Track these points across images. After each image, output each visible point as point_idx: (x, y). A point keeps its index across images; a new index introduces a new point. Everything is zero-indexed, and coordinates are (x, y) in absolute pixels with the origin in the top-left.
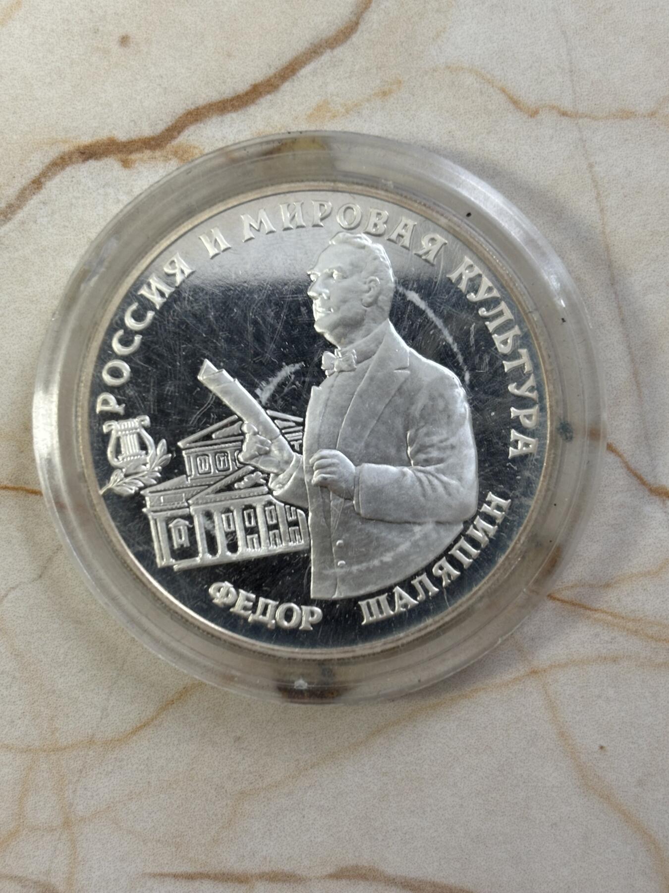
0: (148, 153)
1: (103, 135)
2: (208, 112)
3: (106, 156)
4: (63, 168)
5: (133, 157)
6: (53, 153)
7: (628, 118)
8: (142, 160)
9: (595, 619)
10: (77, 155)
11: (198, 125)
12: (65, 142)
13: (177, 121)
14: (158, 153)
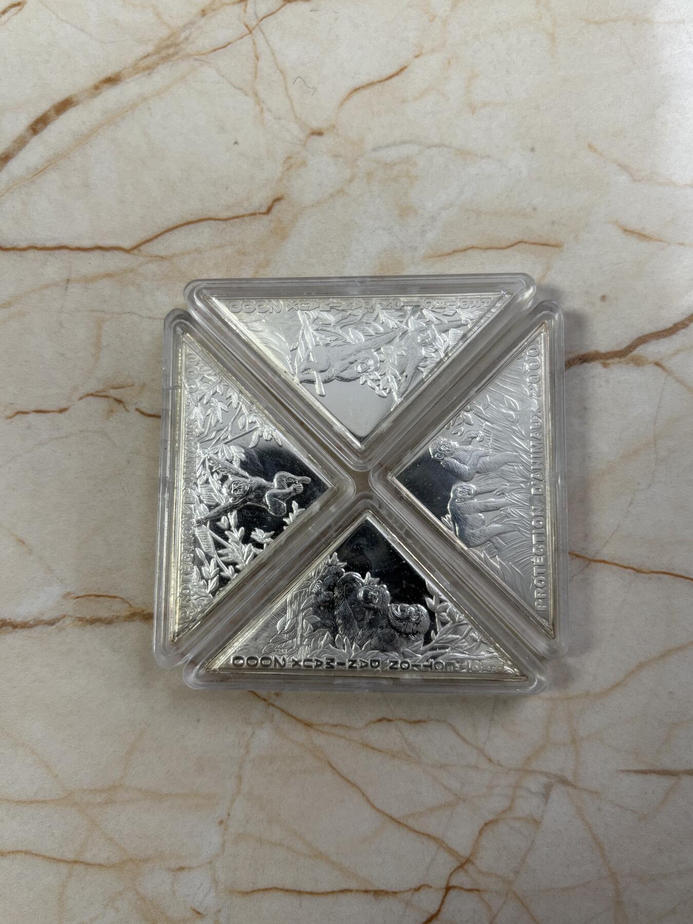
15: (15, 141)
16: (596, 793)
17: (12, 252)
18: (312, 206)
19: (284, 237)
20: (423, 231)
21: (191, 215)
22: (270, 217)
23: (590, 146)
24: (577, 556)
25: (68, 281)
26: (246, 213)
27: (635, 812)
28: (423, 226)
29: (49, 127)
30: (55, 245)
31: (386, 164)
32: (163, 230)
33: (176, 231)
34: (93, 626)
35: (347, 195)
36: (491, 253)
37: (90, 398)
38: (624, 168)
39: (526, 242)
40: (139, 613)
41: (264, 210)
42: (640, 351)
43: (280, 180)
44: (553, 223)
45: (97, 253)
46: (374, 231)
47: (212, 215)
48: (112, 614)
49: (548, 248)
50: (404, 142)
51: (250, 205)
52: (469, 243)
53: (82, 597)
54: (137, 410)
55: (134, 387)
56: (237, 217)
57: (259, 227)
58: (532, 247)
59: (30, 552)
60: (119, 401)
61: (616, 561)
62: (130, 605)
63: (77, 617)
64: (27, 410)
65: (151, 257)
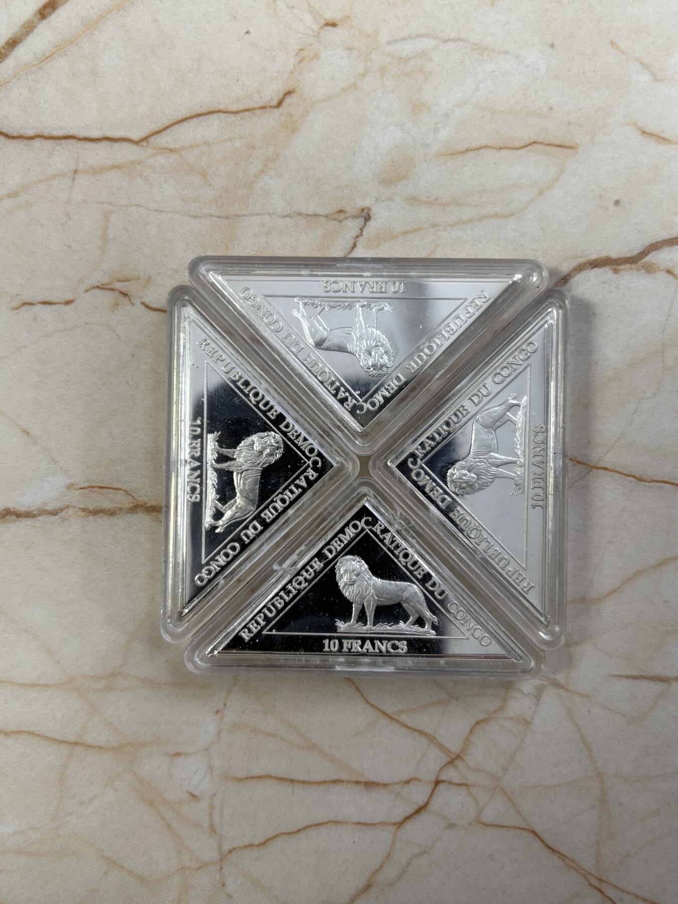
0: (628, 266)
1: (604, 254)
2: (663, 245)
3: (604, 267)
4: (580, 272)
5: (620, 267)
6: (575, 263)
8: (624, 269)
10: (588, 265)
11: (657, 252)
12: (581, 257)
13: (645, 249)
14: (634, 266)
15: (23, 26)
16: (587, 696)
17: (19, 140)
18: (324, 100)
19: (294, 131)
20: (437, 128)
21: (201, 107)
22: (280, 110)
23: (612, 43)
24: (579, 463)
25: (76, 171)
26: (257, 106)
27: (624, 716)
28: (436, 123)
29: (57, 11)
30: (62, 135)
31: (401, 58)
32: (172, 122)
33: (185, 124)
34: (96, 517)
35: (360, 89)
36: (505, 153)
37: (97, 291)
38: (647, 67)
39: (540, 143)
40: (141, 506)
41: (275, 103)
42: (651, 258)
43: (292, 72)
44: (569, 124)
45: (105, 144)
46: (386, 127)
47: (222, 107)
48: (115, 505)
49: (563, 149)
50: (418, 36)
51: (261, 98)
52: (483, 142)
53: (85, 488)
54: (143, 303)
55: (140, 281)
56: (247, 110)
57: (270, 120)
58: (546, 147)
59: (35, 442)
60: (125, 294)
61: (618, 469)
62: (133, 497)
63: (80, 508)
64: (34, 302)
65: (160, 149)
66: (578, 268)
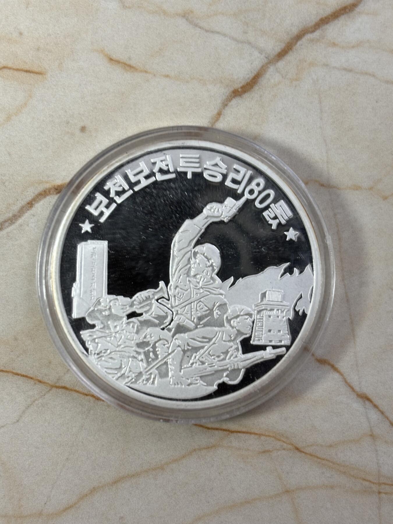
4: (45, 197)
6: (41, 188)
7: (357, 190)
9: (322, 464)
10: (53, 190)
12: (47, 182)
39: (10, 68)
44: (38, 49)
49: (32, 75)
58: (16, 73)
66: (43, 193)
